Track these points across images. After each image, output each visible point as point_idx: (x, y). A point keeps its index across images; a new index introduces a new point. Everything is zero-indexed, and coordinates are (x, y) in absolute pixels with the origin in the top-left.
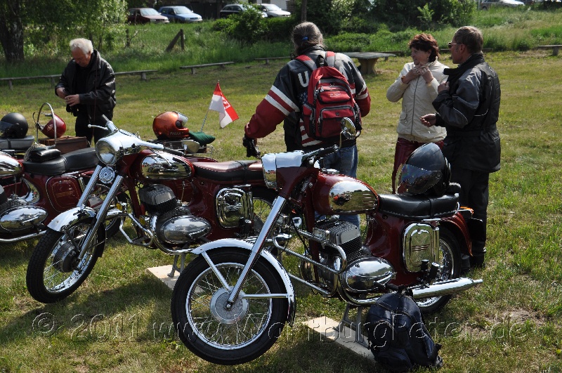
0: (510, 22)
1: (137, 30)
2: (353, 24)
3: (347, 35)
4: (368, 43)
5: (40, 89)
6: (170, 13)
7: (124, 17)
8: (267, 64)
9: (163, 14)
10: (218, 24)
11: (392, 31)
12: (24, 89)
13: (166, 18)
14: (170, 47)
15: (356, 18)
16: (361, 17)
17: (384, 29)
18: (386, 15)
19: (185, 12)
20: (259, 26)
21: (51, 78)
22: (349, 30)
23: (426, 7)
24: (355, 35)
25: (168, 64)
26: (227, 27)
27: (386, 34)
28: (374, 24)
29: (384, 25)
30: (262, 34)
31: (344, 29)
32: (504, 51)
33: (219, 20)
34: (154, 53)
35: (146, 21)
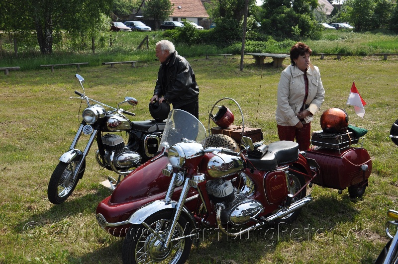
0: (343, 39)
1: (116, 36)
2: (252, 35)
3: (250, 42)
4: (265, 47)
5: (71, 72)
6: (132, 25)
7: (109, 27)
8: (207, 58)
9: (127, 26)
10: (166, 33)
11: (278, 41)
12: (60, 72)
13: (129, 28)
14: (139, 47)
15: (253, 32)
16: (256, 31)
17: (271, 39)
18: (271, 31)
19: (140, 25)
20: (194, 35)
21: (77, 65)
22: (251, 39)
23: (297, 27)
24: (257, 43)
25: (144, 57)
26: (173, 35)
27: (274, 43)
28: (265, 36)
29: (270, 37)
30: (196, 40)
31: (246, 38)
32: (351, 55)
33: (167, 31)
34: (131, 50)
35: (118, 29)
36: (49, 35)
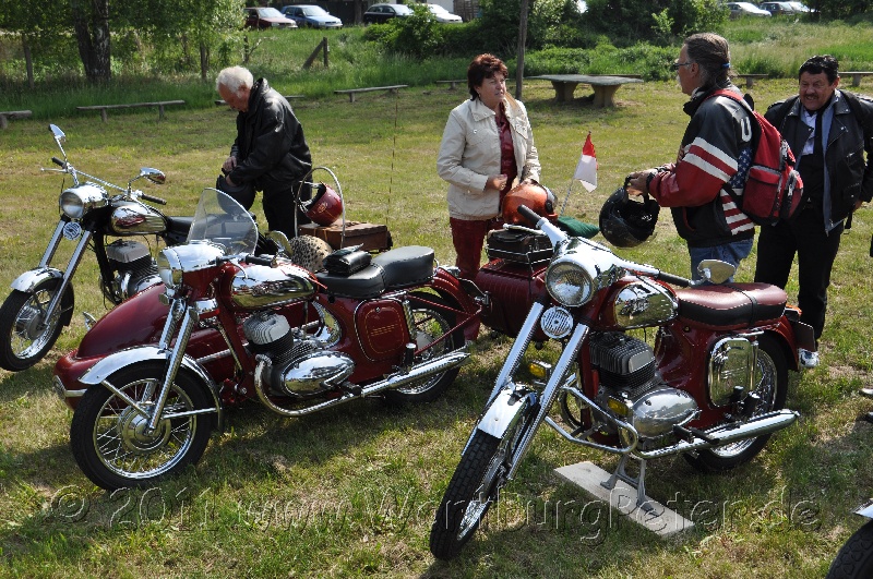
0: (773, 38)
1: (259, 38)
2: (562, 35)
3: (556, 50)
4: (588, 62)
5: (145, 122)
6: (298, 15)
7: (241, 19)
8: (452, 89)
9: (288, 16)
10: (371, 32)
11: (617, 45)
12: (122, 121)
13: (292, 21)
14: (308, 64)
15: (565, 27)
16: (571, 25)
17: (604, 42)
18: (606, 24)
19: (318, 14)
20: (431, 35)
21: (160, 106)
22: (558, 43)
23: (664, 14)
24: (569, 51)
25: (314, 86)
26: (385, 35)
27: (611, 51)
28: (592, 36)
29: (604, 37)
30: (435, 46)
31: (549, 42)
32: (781, 77)
33: (371, 25)
34: (287, 72)
35: (265, 25)
36: (103, 39)
